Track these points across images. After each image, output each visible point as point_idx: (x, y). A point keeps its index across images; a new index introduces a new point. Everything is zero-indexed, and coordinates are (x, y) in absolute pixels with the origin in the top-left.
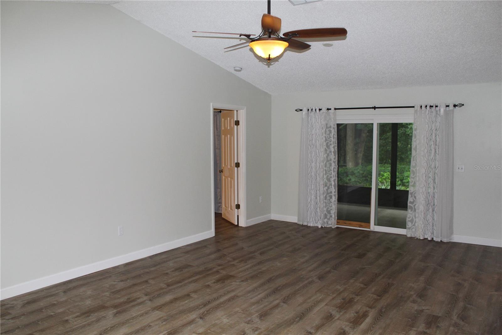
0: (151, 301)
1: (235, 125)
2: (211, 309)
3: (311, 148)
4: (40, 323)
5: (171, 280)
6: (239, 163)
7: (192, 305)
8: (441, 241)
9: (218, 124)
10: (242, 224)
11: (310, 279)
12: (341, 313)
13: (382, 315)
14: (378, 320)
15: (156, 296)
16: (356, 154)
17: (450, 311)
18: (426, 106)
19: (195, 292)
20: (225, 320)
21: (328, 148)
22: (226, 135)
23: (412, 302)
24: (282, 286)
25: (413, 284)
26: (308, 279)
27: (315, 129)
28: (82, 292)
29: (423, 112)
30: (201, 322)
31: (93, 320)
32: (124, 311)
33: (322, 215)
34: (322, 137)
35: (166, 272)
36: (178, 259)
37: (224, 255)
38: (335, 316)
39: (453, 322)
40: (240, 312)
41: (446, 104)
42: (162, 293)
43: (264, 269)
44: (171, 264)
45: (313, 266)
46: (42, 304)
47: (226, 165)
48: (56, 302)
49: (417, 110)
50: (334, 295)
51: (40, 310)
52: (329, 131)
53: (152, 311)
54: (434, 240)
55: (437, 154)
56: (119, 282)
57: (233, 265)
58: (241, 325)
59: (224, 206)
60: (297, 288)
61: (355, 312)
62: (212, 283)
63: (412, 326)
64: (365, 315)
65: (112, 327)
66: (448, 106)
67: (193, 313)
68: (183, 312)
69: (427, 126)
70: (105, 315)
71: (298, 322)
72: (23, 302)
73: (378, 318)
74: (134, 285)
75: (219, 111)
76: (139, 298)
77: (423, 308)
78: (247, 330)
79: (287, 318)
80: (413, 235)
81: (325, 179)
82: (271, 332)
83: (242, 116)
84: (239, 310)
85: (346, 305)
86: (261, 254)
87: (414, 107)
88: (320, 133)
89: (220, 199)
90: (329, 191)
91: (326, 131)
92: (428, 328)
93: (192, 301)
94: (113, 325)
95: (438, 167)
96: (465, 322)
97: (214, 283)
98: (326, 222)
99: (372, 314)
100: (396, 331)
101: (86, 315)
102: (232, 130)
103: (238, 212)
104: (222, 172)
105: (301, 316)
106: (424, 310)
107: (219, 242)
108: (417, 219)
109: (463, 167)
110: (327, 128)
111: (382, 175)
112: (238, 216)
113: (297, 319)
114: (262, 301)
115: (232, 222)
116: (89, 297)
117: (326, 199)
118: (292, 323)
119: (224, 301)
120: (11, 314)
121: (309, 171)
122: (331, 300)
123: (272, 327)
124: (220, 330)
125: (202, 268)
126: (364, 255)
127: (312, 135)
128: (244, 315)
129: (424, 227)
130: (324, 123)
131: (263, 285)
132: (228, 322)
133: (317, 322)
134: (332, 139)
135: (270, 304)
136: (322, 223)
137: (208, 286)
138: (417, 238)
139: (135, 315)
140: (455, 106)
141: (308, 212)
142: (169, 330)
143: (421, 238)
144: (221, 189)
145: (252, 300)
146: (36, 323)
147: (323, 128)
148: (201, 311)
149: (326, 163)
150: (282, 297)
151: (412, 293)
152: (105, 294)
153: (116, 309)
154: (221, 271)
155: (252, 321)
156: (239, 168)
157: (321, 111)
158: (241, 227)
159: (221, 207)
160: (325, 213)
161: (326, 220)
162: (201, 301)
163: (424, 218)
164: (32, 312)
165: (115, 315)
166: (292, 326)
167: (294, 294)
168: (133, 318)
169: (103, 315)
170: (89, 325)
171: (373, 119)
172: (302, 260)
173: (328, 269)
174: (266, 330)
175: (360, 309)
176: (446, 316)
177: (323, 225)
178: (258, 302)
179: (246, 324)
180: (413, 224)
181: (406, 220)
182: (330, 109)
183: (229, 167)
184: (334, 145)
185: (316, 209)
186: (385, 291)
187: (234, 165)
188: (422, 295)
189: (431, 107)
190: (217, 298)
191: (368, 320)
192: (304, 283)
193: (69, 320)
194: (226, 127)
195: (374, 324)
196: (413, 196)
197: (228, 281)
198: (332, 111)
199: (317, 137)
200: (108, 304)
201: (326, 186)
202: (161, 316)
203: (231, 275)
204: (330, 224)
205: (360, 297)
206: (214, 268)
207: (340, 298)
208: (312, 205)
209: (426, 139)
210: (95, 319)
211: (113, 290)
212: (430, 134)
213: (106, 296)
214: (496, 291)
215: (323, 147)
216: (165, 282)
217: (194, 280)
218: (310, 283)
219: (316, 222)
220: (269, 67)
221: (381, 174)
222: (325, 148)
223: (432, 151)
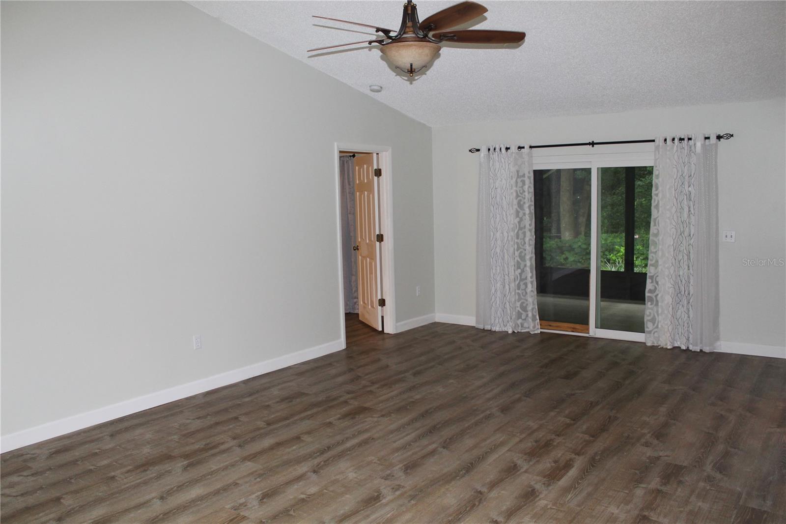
0: (241, 447)
1: (375, 176)
2: (331, 459)
3: (495, 208)
4: (73, 481)
5: (273, 416)
6: (382, 235)
7: (303, 452)
8: (701, 350)
9: (351, 175)
10: (389, 329)
11: (488, 412)
12: (531, 463)
13: (595, 465)
14: (587, 472)
15: (249, 439)
16: (576, 219)
17: (702, 458)
18: (673, 139)
19: (309, 433)
20: (351, 475)
21: (521, 209)
22: (362, 192)
23: (643, 445)
24: (443, 422)
25: (649, 417)
26: (483, 412)
27: (499, 179)
28: (138, 435)
29: (668, 148)
30: (314, 477)
31: (151, 476)
32: (199, 462)
33: (514, 313)
34: (512, 191)
35: (267, 404)
36: (289, 384)
37: (358, 378)
38: (522, 468)
39: (705, 474)
40: (375, 463)
41: (704, 134)
42: (257, 435)
43: (418, 397)
44: (275, 392)
45: (495, 391)
46: (77, 453)
47: (363, 239)
48: (98, 450)
49: (659, 146)
50: (524, 436)
51: (74, 462)
52: (521, 181)
53: (241, 462)
54: (691, 349)
55: (692, 214)
56: (194, 419)
57: (371, 392)
58: (376, 482)
59: (362, 303)
60: (466, 425)
61: (553, 461)
62: (335, 420)
63: (640, 481)
64: (568, 466)
65: (179, 487)
66: (707, 138)
67: (303, 464)
68: (288, 463)
69: (675, 170)
70: (170, 468)
71: (463, 476)
72: (50, 451)
73: (587, 469)
74: (217, 424)
75: (352, 154)
76: (223, 443)
77: (661, 455)
78: (384, 488)
79: (445, 471)
80: (656, 343)
81: (517, 256)
82: (420, 492)
83: (385, 162)
84: (373, 460)
85: (540, 451)
86: (415, 374)
87: (653, 141)
88: (508, 185)
89: (355, 291)
90: (523, 277)
91: (517, 182)
92: (665, 484)
93: (303, 446)
94: (181, 484)
95: (693, 235)
96: (724, 475)
97: (339, 419)
98: (520, 325)
99: (579, 463)
100: (614, 490)
101: (142, 469)
102: (370, 184)
103: (382, 311)
104: (358, 249)
105: (469, 468)
106: (660, 456)
107: (351, 357)
108: (660, 317)
109: (733, 234)
110: (518, 177)
111: (617, 251)
112: (382, 317)
113: (461, 472)
114: (410, 445)
115: (374, 326)
116: (148, 443)
117: (519, 289)
118: (454, 478)
119: (352, 447)
120: (32, 468)
121: (492, 245)
122: (517, 443)
123: (423, 484)
124: (343, 489)
125: (320, 398)
126: (576, 374)
127: (496, 188)
128: (381, 467)
129: (673, 329)
130: (513, 169)
131: (414, 421)
132: (356, 478)
133: (492, 477)
134: (526, 194)
135: (422, 450)
136: (514, 325)
137: (330, 424)
138: (663, 348)
139: (215, 468)
140: (719, 137)
141: (491, 309)
142: (265, 491)
143: (669, 347)
144: (356, 275)
145: (395, 445)
146: (67, 481)
147: (512, 177)
148: (316, 461)
149: (518, 232)
150: (441, 440)
151: (645, 431)
152: (173, 437)
153: (187, 460)
154: (351, 402)
155: (393, 476)
156: (382, 242)
157: (509, 150)
158: (388, 334)
159: (358, 305)
160: (519, 311)
161: (520, 321)
162: (317, 446)
163: (672, 316)
164: (61, 466)
165: (185, 468)
166: (453, 483)
167: (462, 434)
168: (212, 473)
169: (167, 469)
170: (145, 483)
171: (591, 162)
172: (478, 383)
173: (517, 396)
174: (413, 489)
175: (561, 456)
176: (695, 466)
177: (516, 330)
178: (404, 447)
179: (383, 480)
180: (656, 325)
181: (643, 318)
182: (523, 148)
183: (367, 241)
184: (530, 203)
185: (503, 303)
186: (603, 429)
187: (374, 238)
188: (660, 434)
189: (681, 139)
190: (341, 442)
191: (573, 473)
192: (478, 418)
193: (116, 477)
194: (362, 179)
195: (582, 478)
196: (654, 281)
197: (361, 416)
198: (526, 150)
199: (503, 191)
200: (176, 452)
201: (519, 268)
202: (254, 469)
203: (365, 408)
204: (526, 328)
205: (563, 437)
206: (340, 397)
207: (531, 440)
208: (498, 298)
209: (674, 191)
210: (155, 475)
211: (183, 433)
212: (681, 183)
213: (175, 441)
214: (779, 426)
215: (512, 207)
216: (264, 419)
217: (308, 416)
218: (488, 417)
219: (504, 325)
220: (411, 83)
221: (616, 249)
222: (516, 209)
223: (683, 209)
